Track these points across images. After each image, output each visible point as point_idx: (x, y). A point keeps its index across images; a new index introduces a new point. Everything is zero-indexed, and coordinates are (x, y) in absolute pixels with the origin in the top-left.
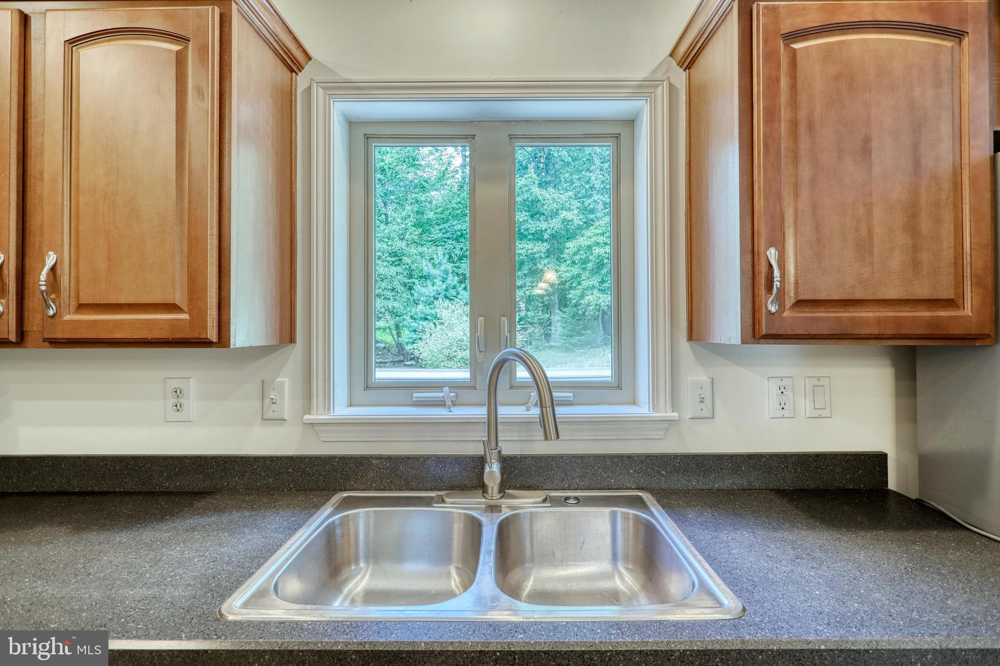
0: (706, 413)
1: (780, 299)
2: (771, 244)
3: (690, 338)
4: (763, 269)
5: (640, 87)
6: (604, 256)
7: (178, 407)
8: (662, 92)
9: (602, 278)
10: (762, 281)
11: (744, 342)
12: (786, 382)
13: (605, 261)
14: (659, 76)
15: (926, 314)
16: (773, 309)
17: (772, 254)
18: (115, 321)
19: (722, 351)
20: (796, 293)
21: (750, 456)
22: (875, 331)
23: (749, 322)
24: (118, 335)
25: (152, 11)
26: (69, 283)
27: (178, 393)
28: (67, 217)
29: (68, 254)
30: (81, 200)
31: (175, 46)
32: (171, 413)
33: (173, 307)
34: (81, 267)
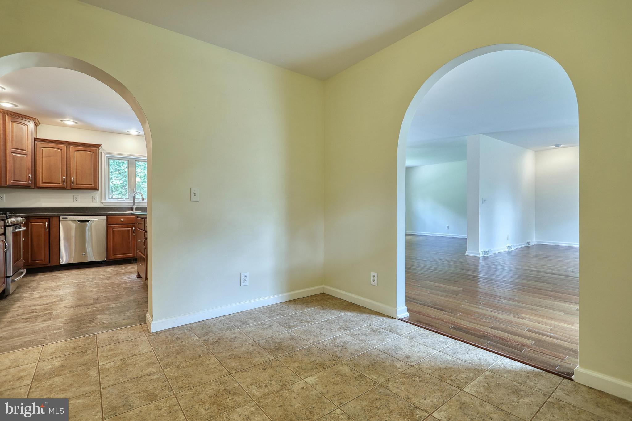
18: (83, 186)
24: (83, 188)
25: (88, 148)
26: (75, 181)
27: (76, 198)
28: (75, 173)
29: (75, 178)
30: (77, 171)
31: (91, 153)
32: (75, 201)
33: (92, 185)
34: (77, 179)
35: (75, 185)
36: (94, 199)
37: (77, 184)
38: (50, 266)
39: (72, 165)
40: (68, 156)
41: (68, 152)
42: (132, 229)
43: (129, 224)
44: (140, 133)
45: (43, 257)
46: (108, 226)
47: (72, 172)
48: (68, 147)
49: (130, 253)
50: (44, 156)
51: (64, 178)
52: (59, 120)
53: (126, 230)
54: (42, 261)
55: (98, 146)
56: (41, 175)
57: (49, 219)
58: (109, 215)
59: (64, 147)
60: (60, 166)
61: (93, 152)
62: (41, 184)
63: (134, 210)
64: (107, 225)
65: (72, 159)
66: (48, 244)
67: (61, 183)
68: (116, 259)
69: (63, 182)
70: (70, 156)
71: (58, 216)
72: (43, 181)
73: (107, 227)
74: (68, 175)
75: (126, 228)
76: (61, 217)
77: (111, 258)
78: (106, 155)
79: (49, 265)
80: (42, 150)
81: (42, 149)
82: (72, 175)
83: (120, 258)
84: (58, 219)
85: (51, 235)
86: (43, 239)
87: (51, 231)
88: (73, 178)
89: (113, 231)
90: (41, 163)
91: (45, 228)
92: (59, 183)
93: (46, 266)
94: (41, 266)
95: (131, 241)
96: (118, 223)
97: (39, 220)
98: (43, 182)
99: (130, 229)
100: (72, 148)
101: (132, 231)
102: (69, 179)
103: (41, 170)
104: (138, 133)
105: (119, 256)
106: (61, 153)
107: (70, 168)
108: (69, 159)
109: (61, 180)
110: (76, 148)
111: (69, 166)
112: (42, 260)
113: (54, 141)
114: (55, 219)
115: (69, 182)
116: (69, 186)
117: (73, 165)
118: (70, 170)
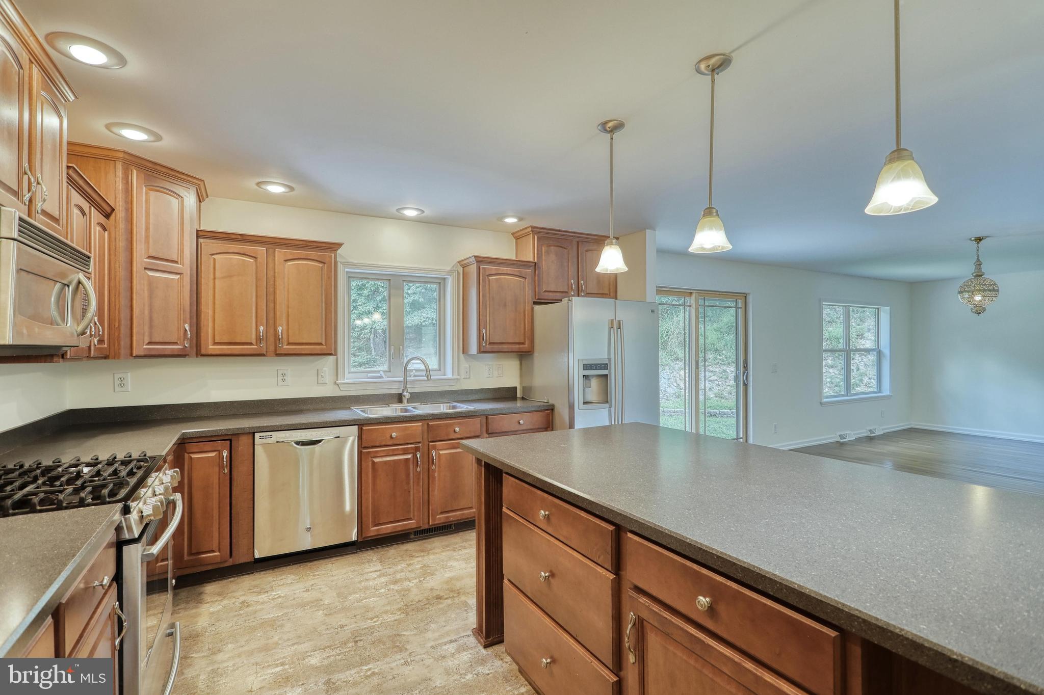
0: (468, 377)
1: (486, 343)
2: (484, 328)
3: (463, 353)
4: (482, 335)
5: (448, 272)
6: (379, 285)
7: (283, 380)
8: (455, 274)
9: (377, 304)
10: (482, 337)
11: (477, 353)
12: (490, 366)
13: (381, 289)
14: (454, 269)
15: (518, 346)
16: (484, 345)
17: (484, 331)
18: (301, 348)
19: (472, 356)
20: (489, 341)
21: (480, 389)
22: (507, 350)
23: (479, 348)
24: (303, 352)
25: (314, 254)
26: (285, 336)
27: (284, 375)
28: (284, 315)
29: (285, 327)
30: (290, 310)
31: (321, 265)
32: (280, 383)
33: (321, 344)
34: (290, 331)
35: (285, 347)
36: (320, 377)
37: (289, 344)
38: (231, 564)
39: (278, 296)
40: (271, 273)
41: (271, 266)
42: (415, 456)
43: (407, 444)
44: (423, 212)
45: (215, 545)
46: (361, 451)
47: (278, 314)
48: (271, 251)
49: (410, 519)
50: (217, 275)
51: (261, 328)
52: (251, 183)
53: (400, 460)
54: (214, 556)
55: (333, 247)
56: (210, 324)
57: (231, 440)
58: (363, 425)
59: (261, 250)
60: (254, 299)
61: (324, 263)
62: (211, 347)
63: (405, 401)
64: (361, 449)
65: (279, 282)
66: (229, 508)
67: (254, 342)
68: (380, 535)
69: (259, 340)
70: (275, 273)
71: (250, 433)
72: (216, 337)
73: (360, 454)
74: (271, 320)
75: (400, 454)
76: (257, 435)
77: (369, 535)
78: (346, 270)
79: (230, 562)
80: (214, 259)
81: (214, 256)
82: (278, 322)
83: (389, 531)
84: (251, 441)
85: (234, 484)
86: (215, 496)
87: (235, 473)
88: (280, 329)
89: (374, 463)
90: (211, 292)
91: (221, 467)
92: (251, 344)
93: (222, 566)
94: (210, 568)
95: (412, 487)
96: (383, 443)
97: (208, 446)
98: (216, 341)
99: (409, 456)
100: (280, 254)
101: (415, 462)
102: (271, 331)
103: (211, 312)
104: (419, 213)
105: (387, 528)
106: (254, 267)
107: (275, 303)
108: (272, 282)
109: (254, 336)
110: (290, 253)
111: (271, 298)
112: (213, 551)
113: (239, 237)
114: (244, 441)
115: (272, 339)
116: (272, 348)
117: (281, 297)
118: (275, 308)
